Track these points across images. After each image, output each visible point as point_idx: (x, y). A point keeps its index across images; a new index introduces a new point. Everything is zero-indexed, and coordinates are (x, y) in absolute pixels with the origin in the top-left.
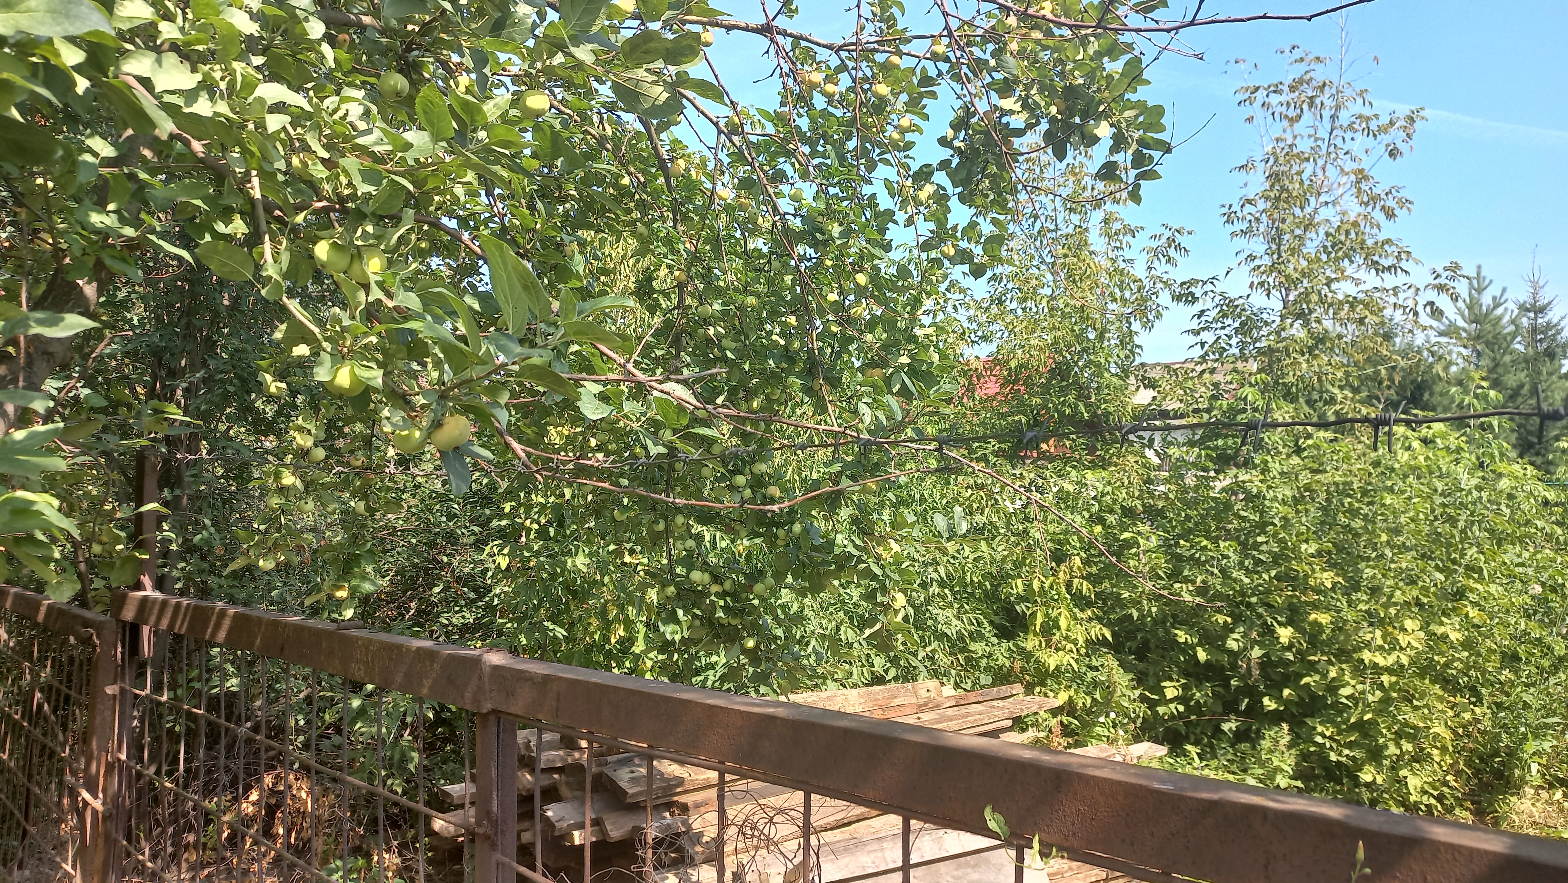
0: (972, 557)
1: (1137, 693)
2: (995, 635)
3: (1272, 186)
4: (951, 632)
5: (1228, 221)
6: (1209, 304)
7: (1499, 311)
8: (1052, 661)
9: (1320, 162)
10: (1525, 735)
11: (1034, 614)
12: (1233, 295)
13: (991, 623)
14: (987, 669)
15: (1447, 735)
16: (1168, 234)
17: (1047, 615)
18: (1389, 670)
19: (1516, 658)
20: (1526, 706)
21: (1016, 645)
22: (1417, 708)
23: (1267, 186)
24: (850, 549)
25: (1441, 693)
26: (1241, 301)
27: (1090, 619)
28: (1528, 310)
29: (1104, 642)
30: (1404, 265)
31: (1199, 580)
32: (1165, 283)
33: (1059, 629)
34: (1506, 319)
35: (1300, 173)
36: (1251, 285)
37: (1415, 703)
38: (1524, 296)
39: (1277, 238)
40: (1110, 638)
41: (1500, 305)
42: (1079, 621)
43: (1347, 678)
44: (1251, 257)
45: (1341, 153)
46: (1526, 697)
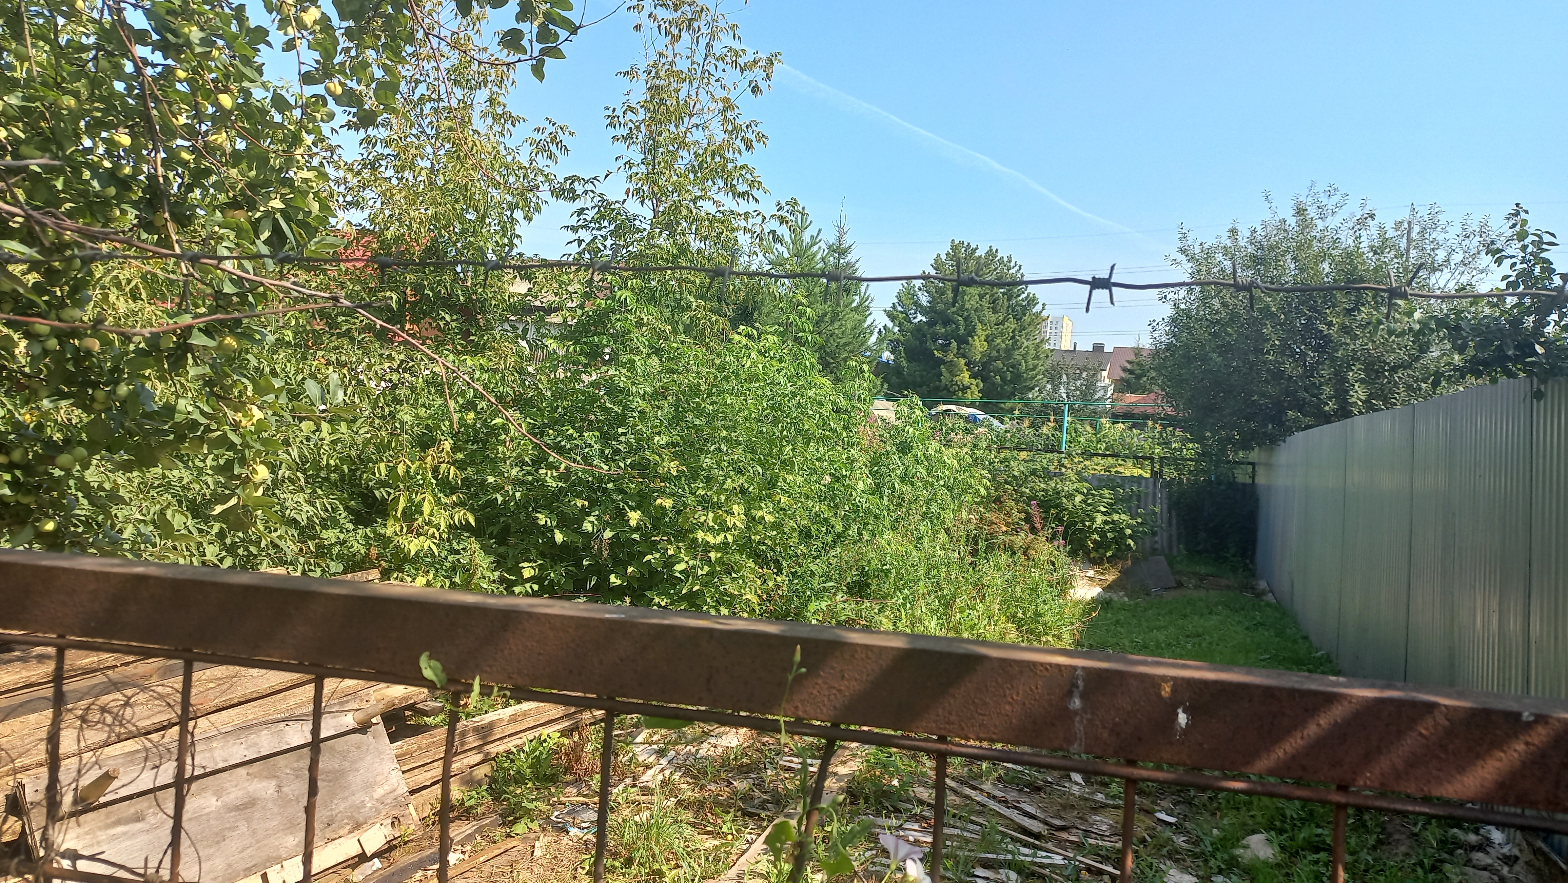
0: (328, 439)
1: (497, 574)
2: (351, 521)
3: (652, 97)
4: (303, 519)
5: (610, 124)
6: (589, 204)
7: (815, 248)
8: (413, 545)
9: (695, 85)
10: (809, 597)
11: (396, 500)
12: (611, 198)
13: (346, 508)
14: (340, 557)
15: (755, 599)
16: (550, 129)
17: (410, 500)
18: (717, 548)
19: (809, 535)
20: (813, 573)
21: (375, 532)
22: (734, 579)
23: (648, 96)
24: (197, 416)
25: (753, 566)
26: (617, 206)
27: (455, 505)
28: (834, 251)
29: (467, 527)
30: (755, 192)
31: (563, 467)
32: (547, 176)
33: (421, 514)
34: (819, 256)
35: (677, 91)
36: (627, 192)
37: (734, 575)
38: (832, 240)
39: (653, 150)
40: (473, 524)
41: (816, 244)
42: (445, 507)
43: (682, 555)
44: (629, 164)
45: (712, 81)
46: (813, 567)
